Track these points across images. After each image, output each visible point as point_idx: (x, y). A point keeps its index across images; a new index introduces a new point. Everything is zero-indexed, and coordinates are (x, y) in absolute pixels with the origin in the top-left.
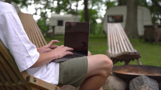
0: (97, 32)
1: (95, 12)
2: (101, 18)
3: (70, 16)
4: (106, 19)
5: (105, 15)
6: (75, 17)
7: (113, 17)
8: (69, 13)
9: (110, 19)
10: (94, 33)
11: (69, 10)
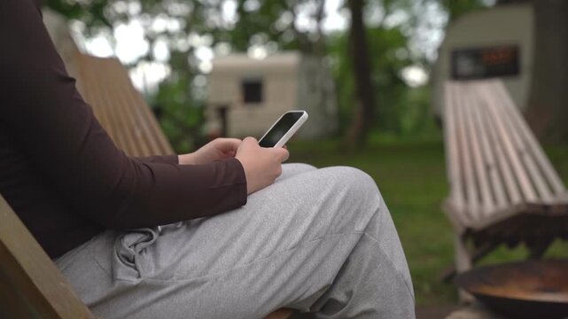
0: (408, 122)
1: (399, 38)
2: (424, 63)
3: (291, 59)
4: (446, 66)
5: (440, 50)
6: (312, 62)
7: (476, 54)
8: (286, 48)
9: (465, 66)
10: (398, 130)
11: (289, 38)
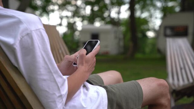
0: (147, 50)
1: (145, 22)
2: (154, 30)
3: (109, 27)
4: (162, 32)
5: (160, 27)
6: (115, 28)
7: (172, 28)
8: (107, 23)
9: (168, 32)
10: (144, 53)
11: (108, 20)
